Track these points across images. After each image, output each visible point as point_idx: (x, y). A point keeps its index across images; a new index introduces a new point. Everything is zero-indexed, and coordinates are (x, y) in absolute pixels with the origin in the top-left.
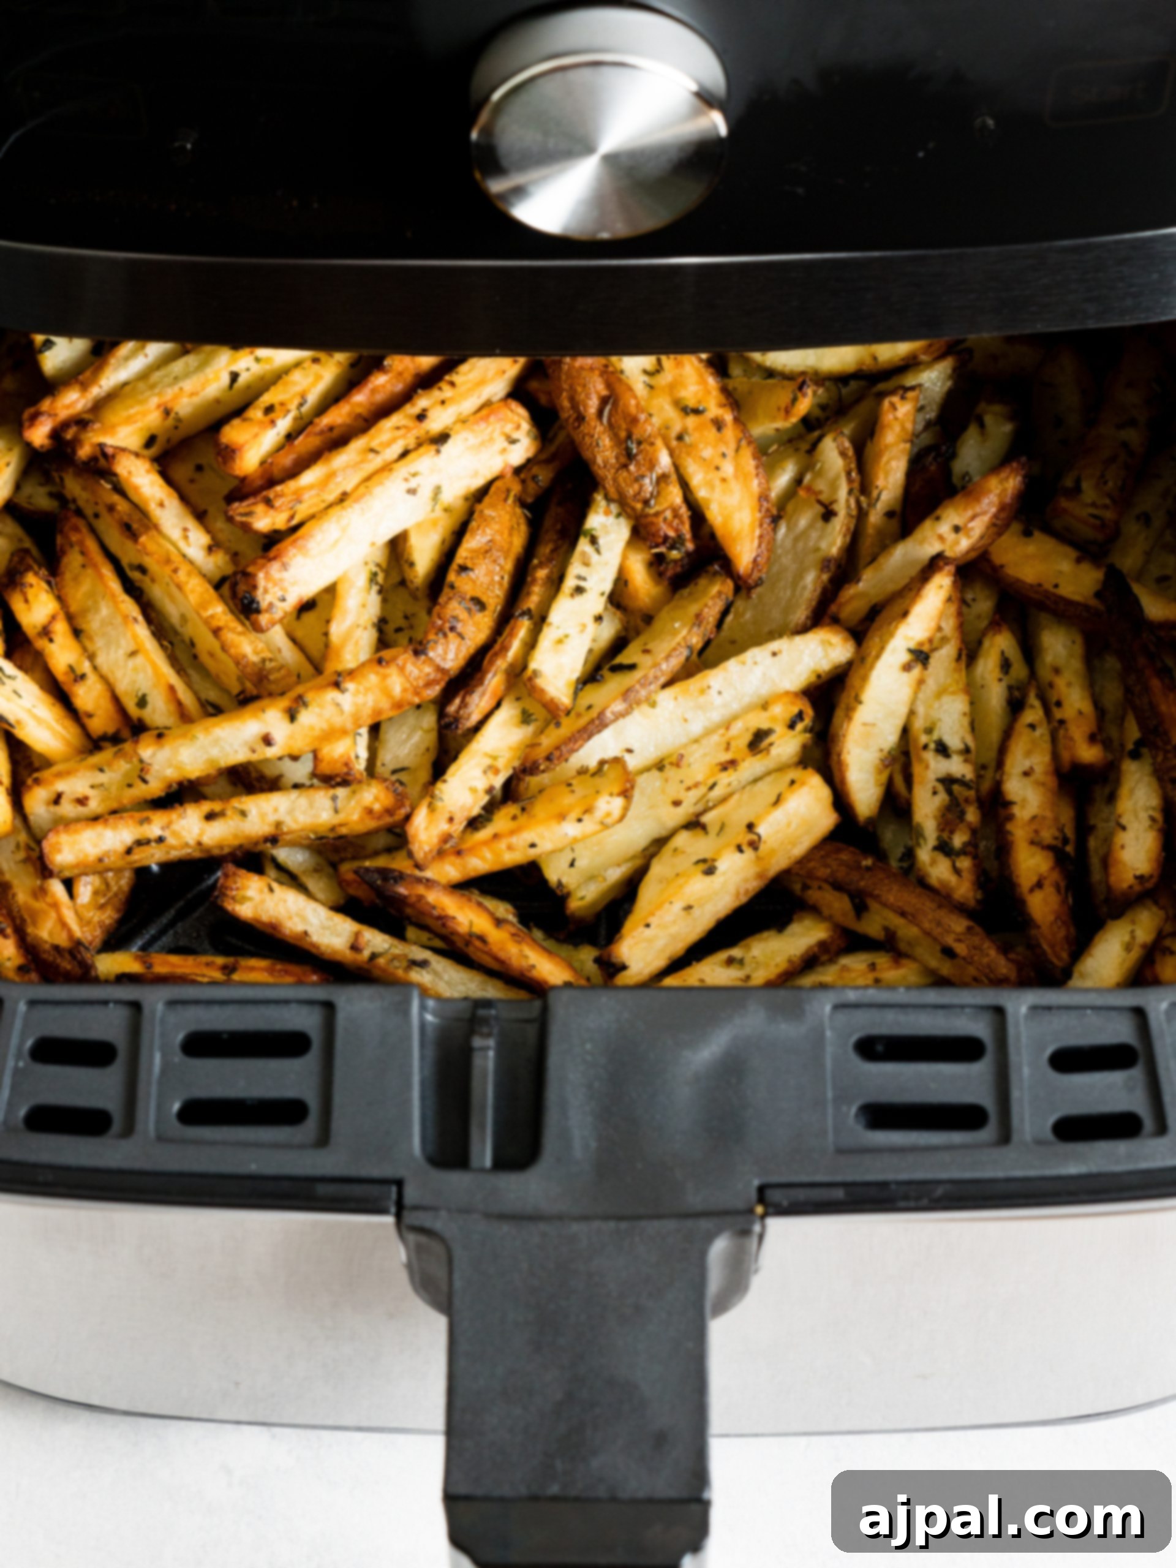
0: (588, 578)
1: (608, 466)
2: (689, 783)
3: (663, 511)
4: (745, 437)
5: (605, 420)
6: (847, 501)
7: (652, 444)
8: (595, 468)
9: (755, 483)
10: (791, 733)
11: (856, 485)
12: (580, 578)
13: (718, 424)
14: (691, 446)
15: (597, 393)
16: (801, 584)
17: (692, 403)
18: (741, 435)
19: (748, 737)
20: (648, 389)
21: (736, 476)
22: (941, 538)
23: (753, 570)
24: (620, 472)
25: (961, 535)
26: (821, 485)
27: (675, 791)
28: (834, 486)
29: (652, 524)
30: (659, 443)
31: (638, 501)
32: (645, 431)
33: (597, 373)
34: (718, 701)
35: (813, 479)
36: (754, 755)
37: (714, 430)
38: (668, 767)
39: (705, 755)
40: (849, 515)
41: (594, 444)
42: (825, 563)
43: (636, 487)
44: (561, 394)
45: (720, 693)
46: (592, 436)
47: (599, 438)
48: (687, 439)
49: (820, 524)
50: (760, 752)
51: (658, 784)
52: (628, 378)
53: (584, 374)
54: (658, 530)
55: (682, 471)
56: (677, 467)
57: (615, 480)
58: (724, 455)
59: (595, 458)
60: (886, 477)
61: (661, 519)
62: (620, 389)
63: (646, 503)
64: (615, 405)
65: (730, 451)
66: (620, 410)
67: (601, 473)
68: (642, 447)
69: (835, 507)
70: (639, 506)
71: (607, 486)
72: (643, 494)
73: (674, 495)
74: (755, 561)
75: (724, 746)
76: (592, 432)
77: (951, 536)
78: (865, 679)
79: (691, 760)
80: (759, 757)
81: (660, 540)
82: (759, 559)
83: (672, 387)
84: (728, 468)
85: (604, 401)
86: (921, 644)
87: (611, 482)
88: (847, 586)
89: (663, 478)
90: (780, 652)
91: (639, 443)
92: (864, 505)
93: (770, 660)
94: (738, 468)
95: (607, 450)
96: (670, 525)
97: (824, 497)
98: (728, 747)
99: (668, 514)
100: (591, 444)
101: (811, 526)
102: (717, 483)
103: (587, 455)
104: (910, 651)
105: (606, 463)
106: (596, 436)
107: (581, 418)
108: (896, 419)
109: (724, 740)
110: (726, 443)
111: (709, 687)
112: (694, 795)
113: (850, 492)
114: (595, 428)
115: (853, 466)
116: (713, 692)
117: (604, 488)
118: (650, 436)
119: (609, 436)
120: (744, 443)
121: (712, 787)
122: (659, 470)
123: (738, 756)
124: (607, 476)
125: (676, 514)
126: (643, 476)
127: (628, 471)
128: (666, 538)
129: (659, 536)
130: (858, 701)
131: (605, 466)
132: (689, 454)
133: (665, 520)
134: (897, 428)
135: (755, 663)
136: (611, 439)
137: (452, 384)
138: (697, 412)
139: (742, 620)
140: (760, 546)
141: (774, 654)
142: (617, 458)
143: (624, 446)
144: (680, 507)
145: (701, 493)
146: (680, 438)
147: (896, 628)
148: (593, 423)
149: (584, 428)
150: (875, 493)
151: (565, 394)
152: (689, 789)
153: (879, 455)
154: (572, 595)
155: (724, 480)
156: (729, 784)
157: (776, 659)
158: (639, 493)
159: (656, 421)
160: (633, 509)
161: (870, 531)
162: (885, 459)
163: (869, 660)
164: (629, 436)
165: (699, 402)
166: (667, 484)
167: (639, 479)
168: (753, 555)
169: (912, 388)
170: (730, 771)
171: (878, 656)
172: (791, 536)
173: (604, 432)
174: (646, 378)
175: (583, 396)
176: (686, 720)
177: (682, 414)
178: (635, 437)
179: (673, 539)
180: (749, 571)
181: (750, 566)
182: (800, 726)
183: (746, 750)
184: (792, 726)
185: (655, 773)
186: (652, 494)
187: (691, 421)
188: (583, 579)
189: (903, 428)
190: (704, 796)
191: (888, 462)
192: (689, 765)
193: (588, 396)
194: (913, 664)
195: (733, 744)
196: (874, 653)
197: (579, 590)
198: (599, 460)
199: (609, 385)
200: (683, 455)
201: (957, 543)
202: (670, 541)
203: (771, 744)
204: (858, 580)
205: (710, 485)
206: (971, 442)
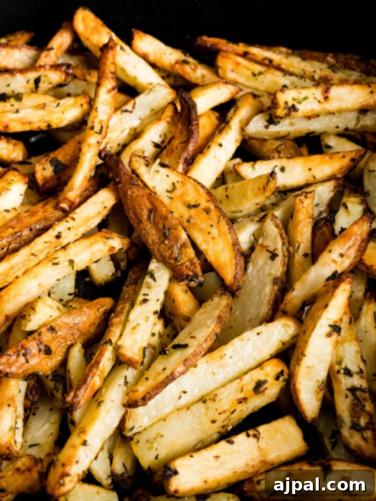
0: (150, 294)
1: (155, 243)
2: (221, 410)
3: (185, 263)
4: (222, 215)
5: (152, 220)
6: (282, 248)
7: (176, 229)
8: (148, 245)
9: (229, 236)
10: (277, 382)
11: (286, 241)
12: (145, 295)
13: (207, 211)
14: (194, 224)
15: (146, 207)
16: (264, 293)
17: (193, 203)
18: (219, 214)
19: (253, 385)
20: (170, 199)
21: (219, 236)
22: (334, 261)
23: (234, 282)
24: (161, 245)
25: (345, 258)
26: (267, 243)
27: (213, 415)
28: (275, 243)
29: (180, 269)
30: (180, 228)
31: (172, 259)
32: (172, 223)
33: (145, 198)
34: (230, 362)
35: (263, 241)
36: (257, 394)
37: (205, 214)
38: (208, 401)
39: (229, 394)
40: (284, 256)
41: (147, 233)
42: (275, 281)
43: (170, 252)
44: (129, 211)
45: (231, 357)
46: (146, 230)
47: (149, 230)
48: (192, 221)
49: (270, 262)
50: (260, 392)
51: (203, 410)
52: (159, 196)
53: (139, 199)
54: (183, 272)
55: (192, 237)
56: (189, 236)
57: (159, 250)
58: (212, 226)
59: (148, 240)
60: (302, 237)
61: (184, 266)
62: (157, 203)
63: (176, 259)
64: (155, 212)
65: (215, 223)
66: (158, 215)
67: (151, 247)
68: (171, 231)
69: (276, 252)
70: (173, 261)
71: (155, 253)
72: (173, 255)
73: (191, 252)
74: (235, 277)
75: (240, 389)
76: (145, 227)
77: (339, 260)
78: (306, 342)
79: (221, 397)
80: (259, 395)
81: (185, 277)
82: (237, 276)
83: (181, 196)
84: (214, 231)
85: (150, 211)
86: (336, 322)
87: (157, 251)
88: (288, 293)
89: (184, 245)
90: (262, 332)
91: (169, 229)
92: (292, 251)
93: (256, 337)
94: (219, 231)
95: (154, 236)
96: (189, 269)
97: (271, 249)
98: (242, 391)
99: (188, 264)
100: (145, 234)
101: (265, 264)
102: (210, 240)
103: (144, 240)
104: (330, 326)
105: (153, 241)
106: (148, 229)
107: (140, 222)
108: (304, 207)
109: (240, 386)
110: (212, 220)
111: (225, 355)
112: (224, 416)
113: (283, 244)
114: (147, 225)
115: (283, 232)
116: (227, 357)
117: (155, 255)
118: (174, 225)
119: (155, 229)
120: (221, 218)
121: (233, 413)
122: (181, 242)
123: (247, 396)
124: (154, 248)
125: (192, 264)
126: (172, 246)
127: (165, 244)
128: (188, 275)
129: (184, 276)
130: (303, 355)
131: (153, 244)
132: (194, 228)
133: (187, 266)
134: (304, 211)
135: (249, 340)
136: (156, 230)
137: (73, 219)
138: (196, 206)
139: (234, 316)
140: (236, 269)
141: (258, 334)
142: (159, 239)
143: (162, 232)
144: (193, 259)
145: (203, 247)
146: (188, 221)
147: (322, 314)
148: (146, 223)
149: (142, 226)
150: (297, 245)
151: (131, 211)
152: (220, 414)
153: (296, 226)
154: (141, 304)
155: (213, 238)
156: (242, 411)
157: (260, 336)
158: (171, 254)
159: (176, 215)
160: (170, 264)
161: (297, 264)
162: (300, 227)
163: (308, 333)
164: (164, 227)
165: (196, 201)
166: (186, 248)
167: (171, 248)
168: (234, 274)
169: (310, 192)
170: (243, 403)
171: (313, 330)
172: (256, 270)
173: (152, 227)
174: (169, 195)
175: (139, 210)
176: (214, 374)
177: (188, 209)
178: (166, 227)
179: (191, 276)
180: (233, 283)
181: (233, 280)
182: (281, 379)
183: (252, 392)
184: (277, 378)
185: (201, 404)
186: (178, 254)
187: (193, 212)
188: (147, 295)
189: (308, 212)
190: (228, 417)
191: (302, 229)
192: (220, 400)
193: (142, 210)
194: (332, 333)
195: (245, 388)
196: (310, 328)
197: (145, 301)
198: (150, 241)
199: (152, 203)
200: (191, 229)
201: (343, 263)
202: (190, 277)
203: (266, 389)
204: (294, 290)
205: (206, 242)
206: (342, 216)
